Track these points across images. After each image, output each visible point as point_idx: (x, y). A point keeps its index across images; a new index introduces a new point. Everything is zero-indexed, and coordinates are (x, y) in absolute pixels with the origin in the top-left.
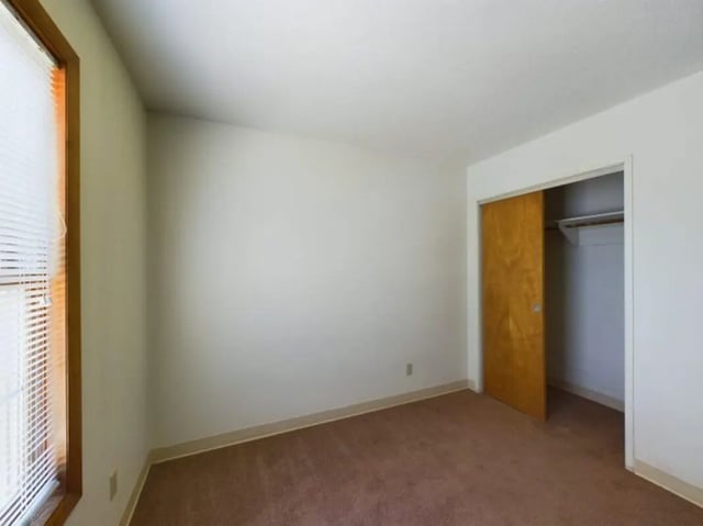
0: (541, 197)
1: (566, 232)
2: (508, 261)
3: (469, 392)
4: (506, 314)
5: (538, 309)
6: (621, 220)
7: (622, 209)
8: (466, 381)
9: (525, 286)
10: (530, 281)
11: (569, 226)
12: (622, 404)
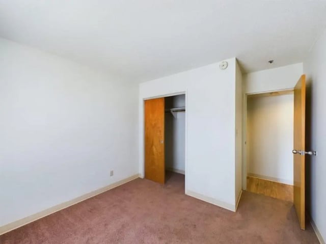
0: (164, 100)
1: (173, 113)
2: (153, 123)
3: (139, 178)
4: (152, 145)
5: (162, 142)
6: (184, 110)
7: (185, 107)
8: (138, 175)
9: (158, 133)
10: (160, 131)
11: (174, 111)
12: (184, 172)
